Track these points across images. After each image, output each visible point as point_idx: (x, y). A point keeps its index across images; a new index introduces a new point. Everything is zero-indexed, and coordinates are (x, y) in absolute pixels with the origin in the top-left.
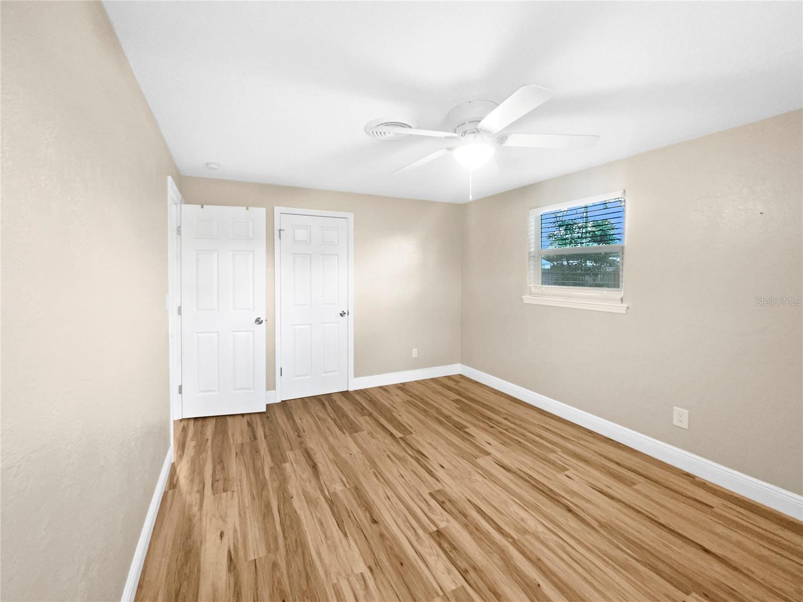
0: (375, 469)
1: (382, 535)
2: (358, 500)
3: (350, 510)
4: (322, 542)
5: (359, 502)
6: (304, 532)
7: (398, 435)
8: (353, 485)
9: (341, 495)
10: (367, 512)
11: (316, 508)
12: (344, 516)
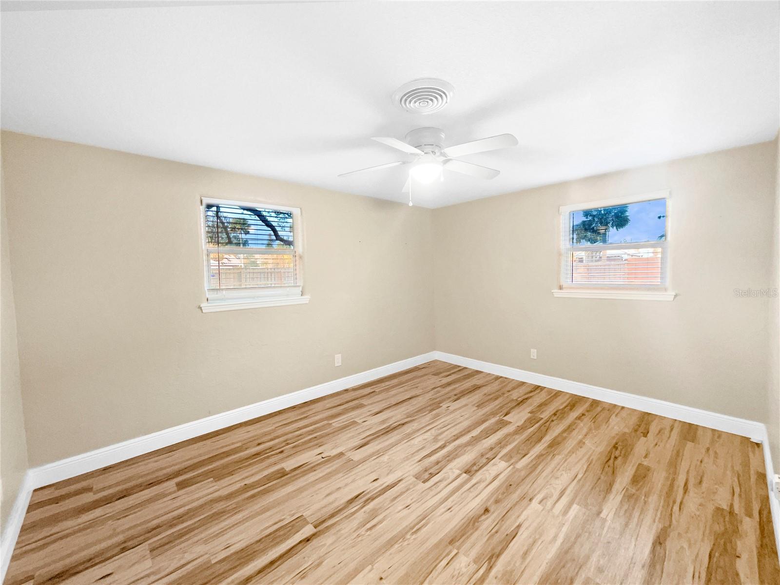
0: (406, 533)
1: (497, 501)
2: (469, 533)
3: (489, 535)
4: (542, 542)
5: (471, 531)
6: (549, 564)
7: (308, 530)
8: (450, 547)
9: (473, 553)
10: (480, 520)
11: (512, 572)
12: (498, 538)
